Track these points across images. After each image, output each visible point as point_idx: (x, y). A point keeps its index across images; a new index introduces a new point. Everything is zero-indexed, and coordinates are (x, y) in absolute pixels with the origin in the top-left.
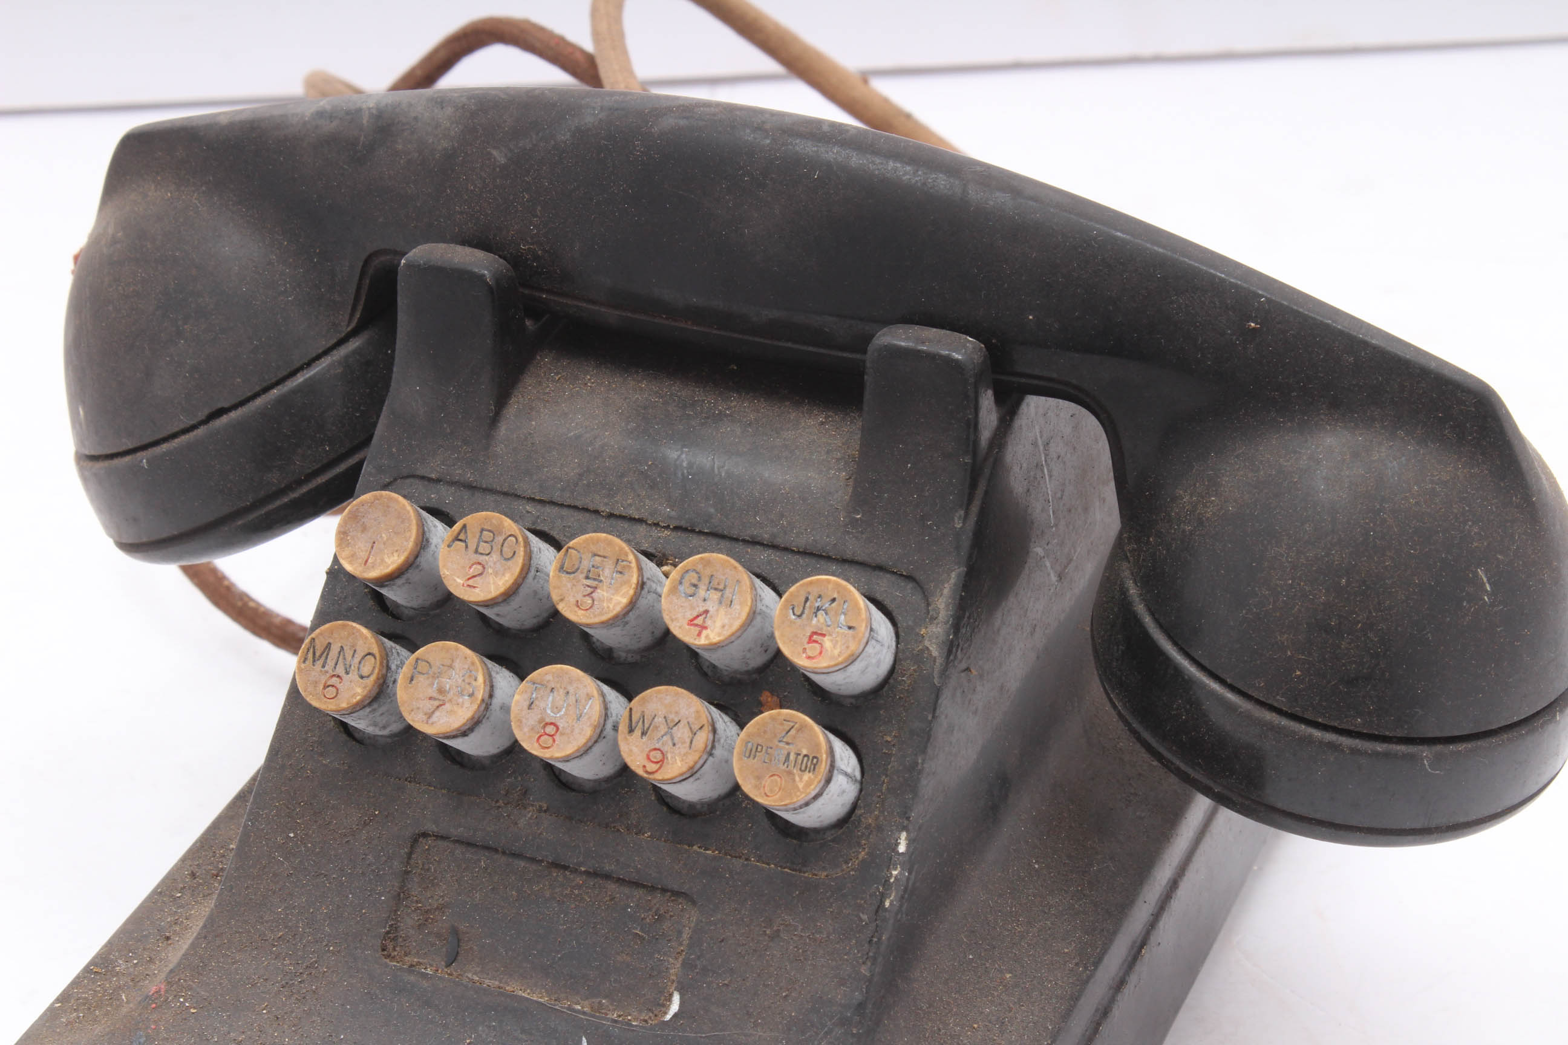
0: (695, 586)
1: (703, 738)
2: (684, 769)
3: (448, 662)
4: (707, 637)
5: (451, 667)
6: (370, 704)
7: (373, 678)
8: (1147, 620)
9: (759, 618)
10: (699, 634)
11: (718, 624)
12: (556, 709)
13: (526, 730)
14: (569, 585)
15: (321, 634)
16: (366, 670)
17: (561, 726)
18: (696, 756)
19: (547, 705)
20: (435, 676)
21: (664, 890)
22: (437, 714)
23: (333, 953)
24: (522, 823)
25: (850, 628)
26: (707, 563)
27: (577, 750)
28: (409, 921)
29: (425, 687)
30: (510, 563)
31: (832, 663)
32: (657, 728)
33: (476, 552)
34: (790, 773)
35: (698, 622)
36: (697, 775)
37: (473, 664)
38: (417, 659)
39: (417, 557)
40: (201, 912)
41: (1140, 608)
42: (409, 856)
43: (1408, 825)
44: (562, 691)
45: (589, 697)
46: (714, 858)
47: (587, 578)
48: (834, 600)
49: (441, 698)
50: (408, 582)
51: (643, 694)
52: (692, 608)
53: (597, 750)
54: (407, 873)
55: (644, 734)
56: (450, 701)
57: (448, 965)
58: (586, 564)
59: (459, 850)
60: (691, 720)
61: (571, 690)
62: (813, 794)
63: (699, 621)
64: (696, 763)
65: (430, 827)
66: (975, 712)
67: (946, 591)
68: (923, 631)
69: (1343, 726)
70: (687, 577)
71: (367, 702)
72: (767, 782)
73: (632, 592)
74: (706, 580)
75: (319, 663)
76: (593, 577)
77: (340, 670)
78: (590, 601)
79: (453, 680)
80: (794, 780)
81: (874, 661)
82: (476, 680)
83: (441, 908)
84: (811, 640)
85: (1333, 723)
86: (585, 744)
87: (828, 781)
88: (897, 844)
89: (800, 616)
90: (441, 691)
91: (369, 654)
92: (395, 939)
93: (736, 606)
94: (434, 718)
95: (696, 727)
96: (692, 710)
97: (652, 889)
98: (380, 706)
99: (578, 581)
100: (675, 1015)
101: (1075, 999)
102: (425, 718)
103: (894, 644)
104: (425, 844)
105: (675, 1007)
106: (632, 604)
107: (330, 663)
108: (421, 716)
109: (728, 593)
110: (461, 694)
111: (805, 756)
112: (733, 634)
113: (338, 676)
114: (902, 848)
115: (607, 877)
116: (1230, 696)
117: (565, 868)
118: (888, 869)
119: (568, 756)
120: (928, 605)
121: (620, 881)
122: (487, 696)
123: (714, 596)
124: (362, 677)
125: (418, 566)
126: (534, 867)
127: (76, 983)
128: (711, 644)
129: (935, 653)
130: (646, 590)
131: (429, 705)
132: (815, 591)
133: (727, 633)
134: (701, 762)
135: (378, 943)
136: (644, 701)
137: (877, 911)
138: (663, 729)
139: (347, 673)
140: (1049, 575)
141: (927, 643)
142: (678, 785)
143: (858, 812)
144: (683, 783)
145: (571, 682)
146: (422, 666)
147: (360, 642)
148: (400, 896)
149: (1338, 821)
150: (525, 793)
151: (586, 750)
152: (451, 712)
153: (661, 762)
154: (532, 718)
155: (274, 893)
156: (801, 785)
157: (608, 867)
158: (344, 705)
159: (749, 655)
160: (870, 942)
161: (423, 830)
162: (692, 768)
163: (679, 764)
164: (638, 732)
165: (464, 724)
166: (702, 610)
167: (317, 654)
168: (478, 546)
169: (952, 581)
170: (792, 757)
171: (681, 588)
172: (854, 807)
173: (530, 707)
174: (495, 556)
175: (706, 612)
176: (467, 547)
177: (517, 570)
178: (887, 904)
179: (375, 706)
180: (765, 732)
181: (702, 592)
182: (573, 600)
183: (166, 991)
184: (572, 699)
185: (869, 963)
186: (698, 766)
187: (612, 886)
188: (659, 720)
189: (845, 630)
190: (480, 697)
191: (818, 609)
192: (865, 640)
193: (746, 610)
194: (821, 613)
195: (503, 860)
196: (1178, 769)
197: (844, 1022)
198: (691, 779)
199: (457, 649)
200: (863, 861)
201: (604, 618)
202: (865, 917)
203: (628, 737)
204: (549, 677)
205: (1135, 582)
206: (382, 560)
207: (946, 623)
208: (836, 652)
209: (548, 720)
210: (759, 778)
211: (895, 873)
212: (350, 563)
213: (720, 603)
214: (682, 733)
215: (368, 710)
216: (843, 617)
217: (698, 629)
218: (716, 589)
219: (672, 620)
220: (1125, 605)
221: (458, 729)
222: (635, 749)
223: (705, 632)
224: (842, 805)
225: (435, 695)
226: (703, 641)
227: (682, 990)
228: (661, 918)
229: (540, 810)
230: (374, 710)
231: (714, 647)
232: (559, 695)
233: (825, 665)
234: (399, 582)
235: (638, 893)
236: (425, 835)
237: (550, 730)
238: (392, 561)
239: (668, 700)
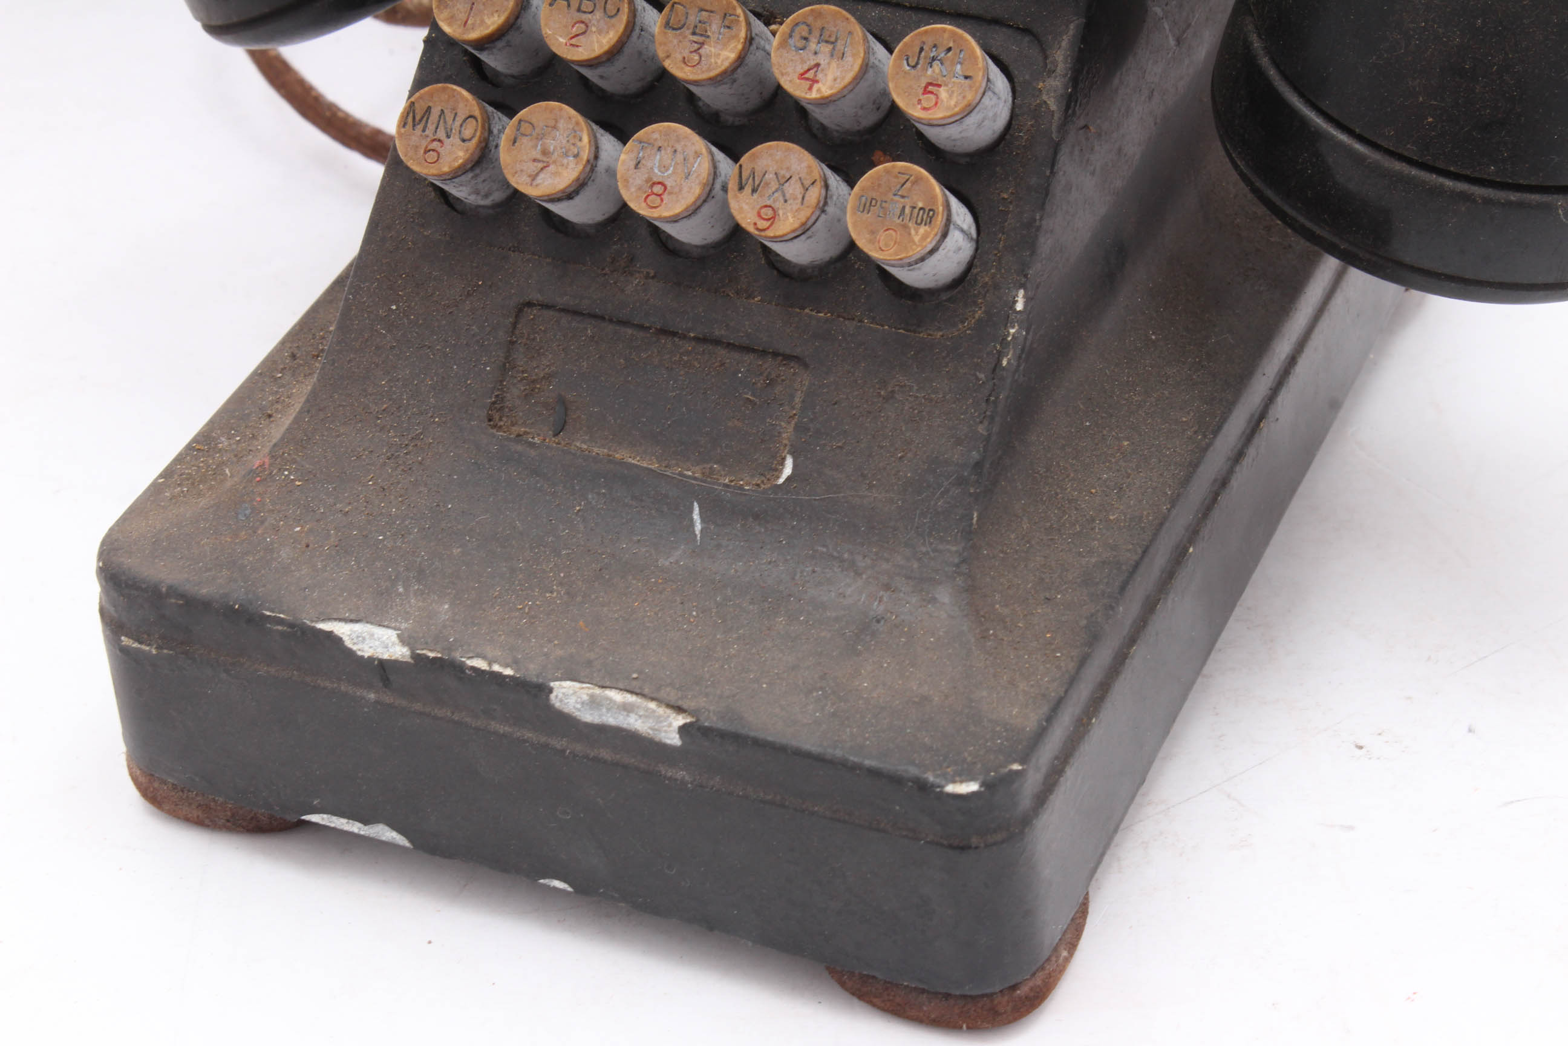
0: (806, 39)
1: (815, 194)
2: (796, 225)
3: (552, 123)
4: (819, 90)
5: (555, 127)
6: (472, 169)
7: (475, 141)
8: (1272, 72)
9: (871, 73)
10: (810, 88)
11: (830, 77)
12: (664, 168)
13: (633, 190)
14: (675, 42)
15: (420, 98)
16: (467, 133)
17: (669, 183)
18: (808, 212)
19: (654, 163)
20: (540, 137)
21: (775, 354)
22: (542, 175)
23: (439, 424)
24: (629, 289)
25: (966, 77)
26: (819, 15)
27: (686, 209)
28: (515, 391)
29: (528, 149)
30: (614, 20)
31: (949, 113)
32: (767, 184)
33: (579, 10)
34: (905, 227)
35: (809, 77)
36: (809, 233)
37: (577, 123)
38: (520, 121)
39: (517, 18)
40: (301, 392)
41: (1265, 61)
42: (514, 325)
43: (1540, 280)
44: (669, 150)
45: (697, 154)
46: (827, 320)
47: (694, 33)
48: (949, 49)
49: (544, 161)
50: (508, 45)
51: (753, 150)
52: (803, 61)
53: (706, 210)
54: (512, 343)
55: (754, 191)
56: (555, 162)
57: (556, 435)
58: (692, 19)
59: (565, 319)
60: (803, 175)
61: (679, 147)
62: (929, 248)
63: (810, 75)
64: (808, 219)
65: (536, 297)
66: (1093, 173)
67: (1064, 44)
68: (1041, 85)
69: (1477, 175)
70: (797, 29)
71: (469, 166)
72: (882, 236)
73: (740, 47)
74: (817, 33)
75: (420, 127)
76: (700, 33)
77: (441, 134)
78: (697, 58)
79: (556, 142)
80: (910, 234)
81: (991, 114)
82: (580, 140)
83: (548, 377)
84: (926, 91)
85: (1464, 172)
86: (694, 202)
87: (945, 235)
88: (1015, 302)
89: (914, 67)
90: (545, 152)
91: (471, 116)
92: (501, 409)
93: (849, 59)
94: (539, 180)
95: (807, 183)
96: (804, 165)
97: (763, 353)
98: (482, 172)
99: (685, 37)
100: (789, 479)
101: (1194, 466)
102: (529, 180)
103: (1010, 99)
104: (531, 313)
105: (788, 470)
106: (741, 60)
107: (431, 127)
108: (525, 179)
109: (840, 45)
110: (566, 155)
111: (921, 209)
112: (845, 87)
113: (439, 140)
114: (1019, 306)
115: (717, 342)
116: (1359, 147)
117: (674, 334)
118: (1006, 327)
119: (677, 215)
120: (1046, 58)
121: (730, 346)
122: (592, 156)
123: (826, 49)
124: (464, 141)
125: (519, 28)
126: (641, 334)
127: (179, 459)
128: (823, 98)
129: (1053, 107)
130: (754, 47)
131: (533, 167)
132: (930, 41)
133: (839, 86)
134: (814, 218)
135: (483, 413)
136: (754, 158)
137: (994, 370)
138: (774, 185)
139: (448, 137)
140: (1167, 37)
141: (1045, 97)
142: (790, 244)
143: (974, 271)
144: (795, 241)
145: (678, 141)
146: (525, 127)
147: (461, 105)
148: (506, 367)
149: (1468, 275)
150: (632, 260)
151: (693, 211)
152: (556, 174)
153: (772, 219)
154: (639, 178)
155: (377, 365)
156: (917, 239)
157: (718, 332)
158: (446, 169)
159: (860, 112)
160: (987, 400)
161: (527, 300)
162: (803, 224)
163: (791, 220)
164: (748, 189)
165: (570, 186)
166: (813, 63)
167: (418, 118)
168: (580, 4)
169: (1071, 33)
170: (907, 210)
171: (791, 42)
172: (970, 266)
173: (637, 166)
174: (598, 14)
175: (818, 65)
176: (569, 5)
177: (621, 28)
178: (1005, 363)
179: (477, 171)
180: (879, 185)
181: (813, 45)
182: (679, 57)
183: (271, 465)
184: (679, 157)
185: (986, 423)
186: (810, 223)
187: (722, 352)
188: (770, 176)
189: (962, 80)
190: (585, 158)
191: (934, 59)
192: (982, 90)
193: (859, 62)
194: (936, 63)
195: (611, 328)
196: (1303, 226)
197: (961, 482)
198: (803, 237)
199: (561, 109)
200: (980, 320)
201: (712, 74)
202: (982, 376)
203: (739, 195)
204: (656, 136)
205: (1259, 36)
206: (482, 22)
207: (1065, 76)
208: (953, 103)
209: (655, 180)
210: (873, 232)
211: (1012, 331)
212: (450, 25)
213: (832, 56)
214: (793, 189)
215: (470, 175)
216: (959, 67)
217: (809, 83)
218: (827, 42)
219: (782, 74)
220: (1249, 60)
221: (563, 191)
222: (745, 207)
223: (816, 86)
224: (958, 263)
225: (539, 157)
226: (814, 95)
227: (792, 453)
228: (772, 383)
229: (647, 277)
230: (476, 176)
231: (825, 102)
232: (666, 155)
233: (940, 115)
234: (500, 44)
235: (749, 358)
236: (529, 304)
237: (658, 189)
238: (493, 22)
239: (779, 155)
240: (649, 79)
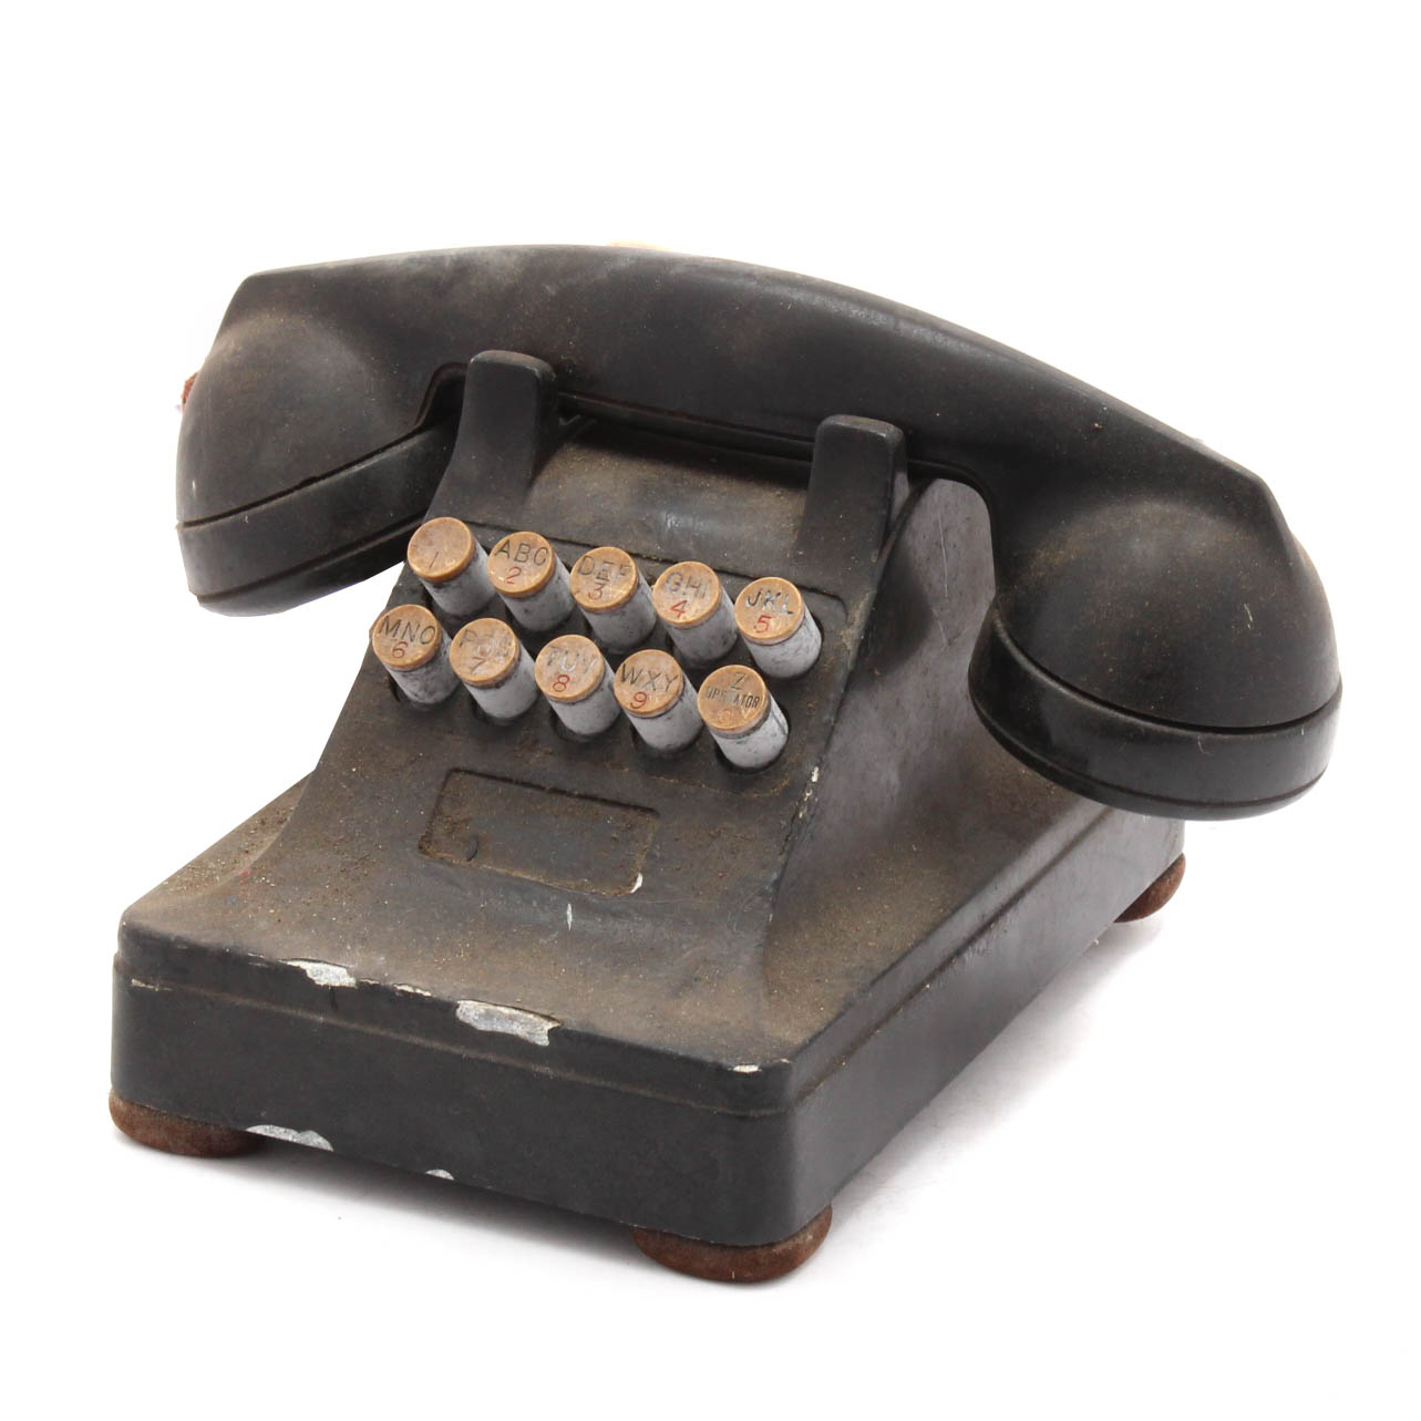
0: (678, 584)
1: (676, 685)
2: (661, 705)
3: (489, 633)
4: (685, 618)
5: (491, 636)
6: (427, 665)
7: (431, 644)
8: (1008, 642)
9: (722, 612)
10: (679, 616)
11: (693, 609)
12: (569, 665)
13: (545, 679)
14: (584, 582)
15: (394, 613)
16: (427, 637)
17: (571, 676)
18: (670, 696)
19: (562, 663)
20: (481, 642)
21: (636, 807)
22: (479, 668)
23: (382, 850)
24: (532, 761)
25: (790, 613)
26: (689, 568)
27: (582, 694)
28: (440, 830)
29: (470, 650)
30: (542, 567)
31: (774, 635)
32: (642, 679)
33: (516, 559)
34: (738, 709)
35: (678, 608)
36: (669, 715)
37: (509, 633)
38: (466, 631)
39: (469, 564)
41: (1003, 635)
42: (444, 784)
44: (574, 654)
45: (594, 657)
46: (676, 784)
47: (598, 578)
48: (779, 594)
49: (482, 658)
50: (460, 586)
51: (635, 655)
52: (674, 598)
53: (597, 698)
54: (443, 797)
55: (632, 682)
56: (489, 659)
57: (469, 860)
58: (598, 568)
59: (482, 782)
60: (668, 672)
61: (581, 652)
62: (754, 723)
63: (679, 608)
64: (670, 702)
65: (461, 764)
66: (876, 708)
67: (861, 606)
68: (842, 633)
69: (1143, 712)
70: (673, 577)
71: (425, 662)
72: (721, 714)
73: (631, 587)
74: (687, 580)
75: (391, 634)
76: (603, 578)
77: (407, 638)
78: (599, 594)
79: (492, 645)
80: (740, 713)
81: (805, 645)
82: (510, 644)
83: (466, 821)
84: (760, 621)
85: (1135, 709)
86: (589, 689)
87: (765, 719)
88: (812, 775)
89: (753, 605)
90: (482, 653)
91: (430, 627)
92: (429, 842)
93: (707, 597)
94: (477, 671)
95: (671, 678)
96: (670, 666)
97: (626, 806)
98: (432, 669)
99: (591, 580)
100: (639, 889)
102: (469, 671)
103: (820, 642)
104: (458, 777)
105: (639, 884)
106: (630, 597)
107: (399, 633)
108: (466, 670)
109: (702, 589)
110: (498, 654)
111: (751, 697)
112: (704, 616)
113: (405, 643)
114: (814, 779)
115: (593, 798)
116: (1063, 691)
117: (563, 792)
118: (804, 791)
119: (576, 697)
120: (847, 614)
121: (604, 801)
122: (517, 657)
123: (692, 591)
124: (423, 643)
125: (469, 574)
126: (537, 793)
127: (180, 873)
128: (687, 623)
129: (849, 647)
130: (640, 591)
131: (473, 662)
132: (766, 587)
133: (699, 615)
134: (674, 702)
135: (416, 843)
136: (636, 660)
137: (793, 819)
138: (647, 679)
139: (412, 640)
141: (844, 640)
142: (654, 722)
143: (784, 755)
144: (660, 719)
145: (580, 647)
146: (469, 635)
147: (424, 619)
148: (436, 812)
149: (1136, 788)
150: (536, 742)
151: (586, 698)
152: (490, 667)
153: (644, 701)
154: (550, 672)
155: (338, 810)
156: (745, 717)
157: (595, 791)
158: (408, 661)
159: (713, 642)
160: (787, 840)
161: (456, 766)
162: (667, 704)
163: (657, 701)
164: (628, 681)
165: (499, 675)
166: (682, 600)
167: (390, 627)
168: (517, 555)
169: (867, 599)
170: (740, 698)
171: (668, 585)
172: (782, 751)
173: (549, 663)
174: (529, 563)
175: (685, 602)
176: (508, 557)
177: (546, 572)
178: (801, 815)
179: (430, 668)
180: (722, 681)
181: (683, 589)
182: (586, 592)
183: (252, 873)
184: (581, 659)
185: (784, 855)
186: (671, 705)
187: (597, 806)
188: (645, 673)
189: (786, 614)
190: (512, 656)
191: (767, 600)
192: (799, 623)
193: (715, 600)
194: (769, 604)
195: (515, 788)
197: (763, 894)
198: (665, 717)
199: (497, 623)
200: (786, 786)
201: (609, 604)
202: (784, 823)
203: (621, 686)
204: (565, 644)
205: (1002, 621)
206: (443, 565)
207: (859, 627)
208: (778, 628)
209: (562, 673)
210: (715, 711)
211: (808, 794)
212: (419, 567)
213: (696, 595)
214: (661, 682)
215: (424, 670)
216: (784, 606)
217: (677, 613)
218: (693, 587)
219: (659, 606)
220: (993, 626)
221: (494, 679)
222: (625, 692)
223: (682, 615)
224: (774, 747)
225: (479, 656)
226: (681, 620)
227: (642, 872)
228: (632, 827)
229: (546, 753)
230: (428, 672)
231: (688, 628)
232: (571, 656)
233: (768, 636)
234: (454, 584)
235: (617, 810)
236: (457, 770)
237: (563, 680)
238: (451, 565)
239: (652, 659)
240: (560, 618)
